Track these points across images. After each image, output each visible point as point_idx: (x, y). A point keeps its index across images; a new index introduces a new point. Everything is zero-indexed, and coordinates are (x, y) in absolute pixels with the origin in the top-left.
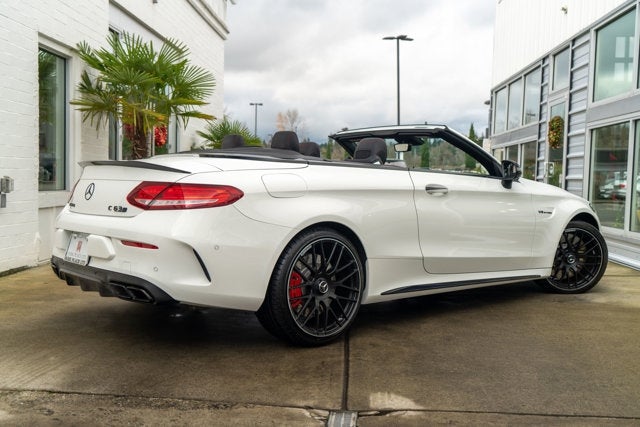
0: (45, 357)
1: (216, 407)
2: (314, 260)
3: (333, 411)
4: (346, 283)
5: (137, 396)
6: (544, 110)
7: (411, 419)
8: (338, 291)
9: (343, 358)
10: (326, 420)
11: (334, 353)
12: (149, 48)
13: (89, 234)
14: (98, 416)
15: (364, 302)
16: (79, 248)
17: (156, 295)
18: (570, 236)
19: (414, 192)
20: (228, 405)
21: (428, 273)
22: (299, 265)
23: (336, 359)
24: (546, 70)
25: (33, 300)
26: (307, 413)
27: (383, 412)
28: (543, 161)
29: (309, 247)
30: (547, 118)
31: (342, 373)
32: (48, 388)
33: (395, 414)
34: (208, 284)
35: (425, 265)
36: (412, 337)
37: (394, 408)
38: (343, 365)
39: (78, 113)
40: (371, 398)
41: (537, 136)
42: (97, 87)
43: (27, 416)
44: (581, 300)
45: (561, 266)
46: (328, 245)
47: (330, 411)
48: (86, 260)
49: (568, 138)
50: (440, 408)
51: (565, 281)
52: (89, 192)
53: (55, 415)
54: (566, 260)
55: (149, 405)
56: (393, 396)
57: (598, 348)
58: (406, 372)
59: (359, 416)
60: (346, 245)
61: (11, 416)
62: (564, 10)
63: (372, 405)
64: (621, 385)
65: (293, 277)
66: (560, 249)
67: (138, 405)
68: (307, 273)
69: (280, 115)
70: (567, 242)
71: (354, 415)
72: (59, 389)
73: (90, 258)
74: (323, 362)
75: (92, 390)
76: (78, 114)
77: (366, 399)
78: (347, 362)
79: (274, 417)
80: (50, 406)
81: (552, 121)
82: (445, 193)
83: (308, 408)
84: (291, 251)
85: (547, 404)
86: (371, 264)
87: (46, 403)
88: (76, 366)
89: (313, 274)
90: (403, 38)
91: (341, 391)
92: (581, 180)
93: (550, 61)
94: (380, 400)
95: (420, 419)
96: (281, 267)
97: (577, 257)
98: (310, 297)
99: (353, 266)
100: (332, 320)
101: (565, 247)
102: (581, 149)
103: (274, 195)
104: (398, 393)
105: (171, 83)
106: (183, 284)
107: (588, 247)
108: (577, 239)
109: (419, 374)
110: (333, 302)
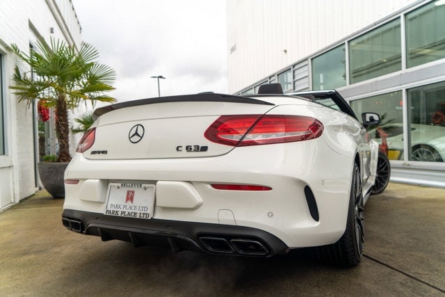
13: (157, 181)
34: (317, 224)
42: (24, 79)
48: (150, 212)
52: (136, 134)
62: (285, 51)
73: (156, 209)
76: (13, 97)
90: (161, 77)
93: (275, 78)
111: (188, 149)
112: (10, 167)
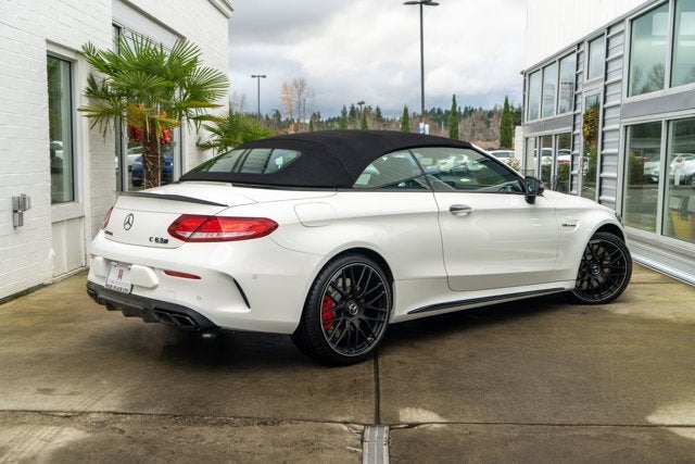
0: (97, 381)
1: (265, 424)
2: (344, 283)
3: (368, 425)
4: (375, 304)
5: (193, 415)
6: (579, 101)
7: (435, 432)
8: (367, 312)
9: (373, 376)
10: (362, 433)
11: (364, 371)
12: (159, 50)
13: (131, 264)
14: (164, 433)
15: (391, 321)
16: (120, 276)
17: (200, 321)
18: (596, 247)
19: (439, 214)
20: (275, 422)
21: (452, 290)
22: (330, 289)
23: (367, 377)
24: (581, 57)
25: (64, 322)
26: (345, 428)
27: (411, 426)
28: (578, 155)
29: (340, 272)
30: (581, 109)
31: (373, 391)
32: (113, 409)
33: (422, 426)
34: (248, 310)
35: (451, 283)
36: (437, 354)
37: (421, 421)
38: (373, 383)
39: (85, 120)
40: (401, 413)
41: (571, 128)
42: (103, 89)
43: (102, 435)
44: (604, 311)
45: (586, 277)
46: (358, 270)
47: (365, 425)
48: (129, 288)
49: (603, 133)
50: (462, 420)
51: (591, 292)
52: (128, 223)
53: (127, 434)
54: (590, 271)
55: (205, 423)
56: (420, 411)
57: (612, 361)
58: (432, 388)
59: (391, 429)
60: (374, 269)
61: (89, 435)
63: (402, 419)
64: (624, 396)
65: (325, 301)
66: (584, 260)
67: (196, 423)
68: (338, 297)
69: (285, 86)
70: (591, 253)
71: (386, 428)
72: (122, 411)
73: (132, 286)
74: (355, 381)
75: (151, 411)
77: (397, 414)
78: (377, 380)
79: (317, 431)
80: (119, 426)
81: (587, 114)
82: (469, 213)
83: (345, 423)
84: (322, 277)
85: (556, 415)
86: (397, 285)
87: (115, 423)
88: (129, 389)
89: (344, 298)
91: (374, 407)
92: (615, 179)
93: (584, 47)
94: (409, 415)
95: (444, 431)
96: (314, 292)
97: (602, 267)
98: (341, 319)
99: (381, 288)
100: (362, 340)
101: (589, 258)
102: (615, 147)
103: (306, 225)
104: (425, 408)
105: (182, 85)
106: (225, 311)
107: (613, 258)
108: (602, 250)
109: (443, 389)
110: (363, 323)
111: (157, 240)
112: (81, 218)
